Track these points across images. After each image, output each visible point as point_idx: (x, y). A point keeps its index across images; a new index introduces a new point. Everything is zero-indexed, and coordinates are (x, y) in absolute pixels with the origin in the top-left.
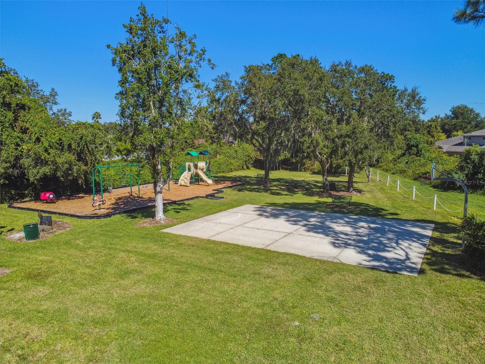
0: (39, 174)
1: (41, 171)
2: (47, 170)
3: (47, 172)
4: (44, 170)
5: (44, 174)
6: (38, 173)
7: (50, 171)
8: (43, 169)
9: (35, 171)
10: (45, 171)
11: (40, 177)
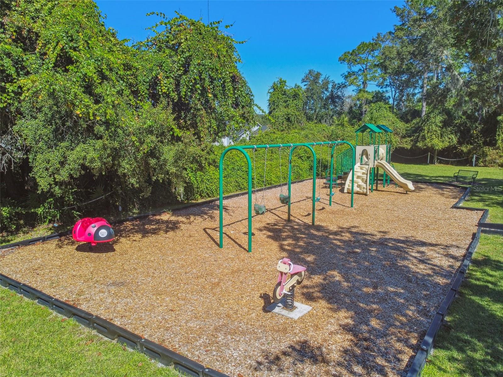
0: (67, 166)
1: (72, 156)
2: (92, 154)
3: (92, 161)
4: (83, 154)
5: (83, 167)
6: (62, 164)
7: (101, 158)
8: (78, 149)
9: (54, 156)
10: (85, 158)
11: (70, 175)
